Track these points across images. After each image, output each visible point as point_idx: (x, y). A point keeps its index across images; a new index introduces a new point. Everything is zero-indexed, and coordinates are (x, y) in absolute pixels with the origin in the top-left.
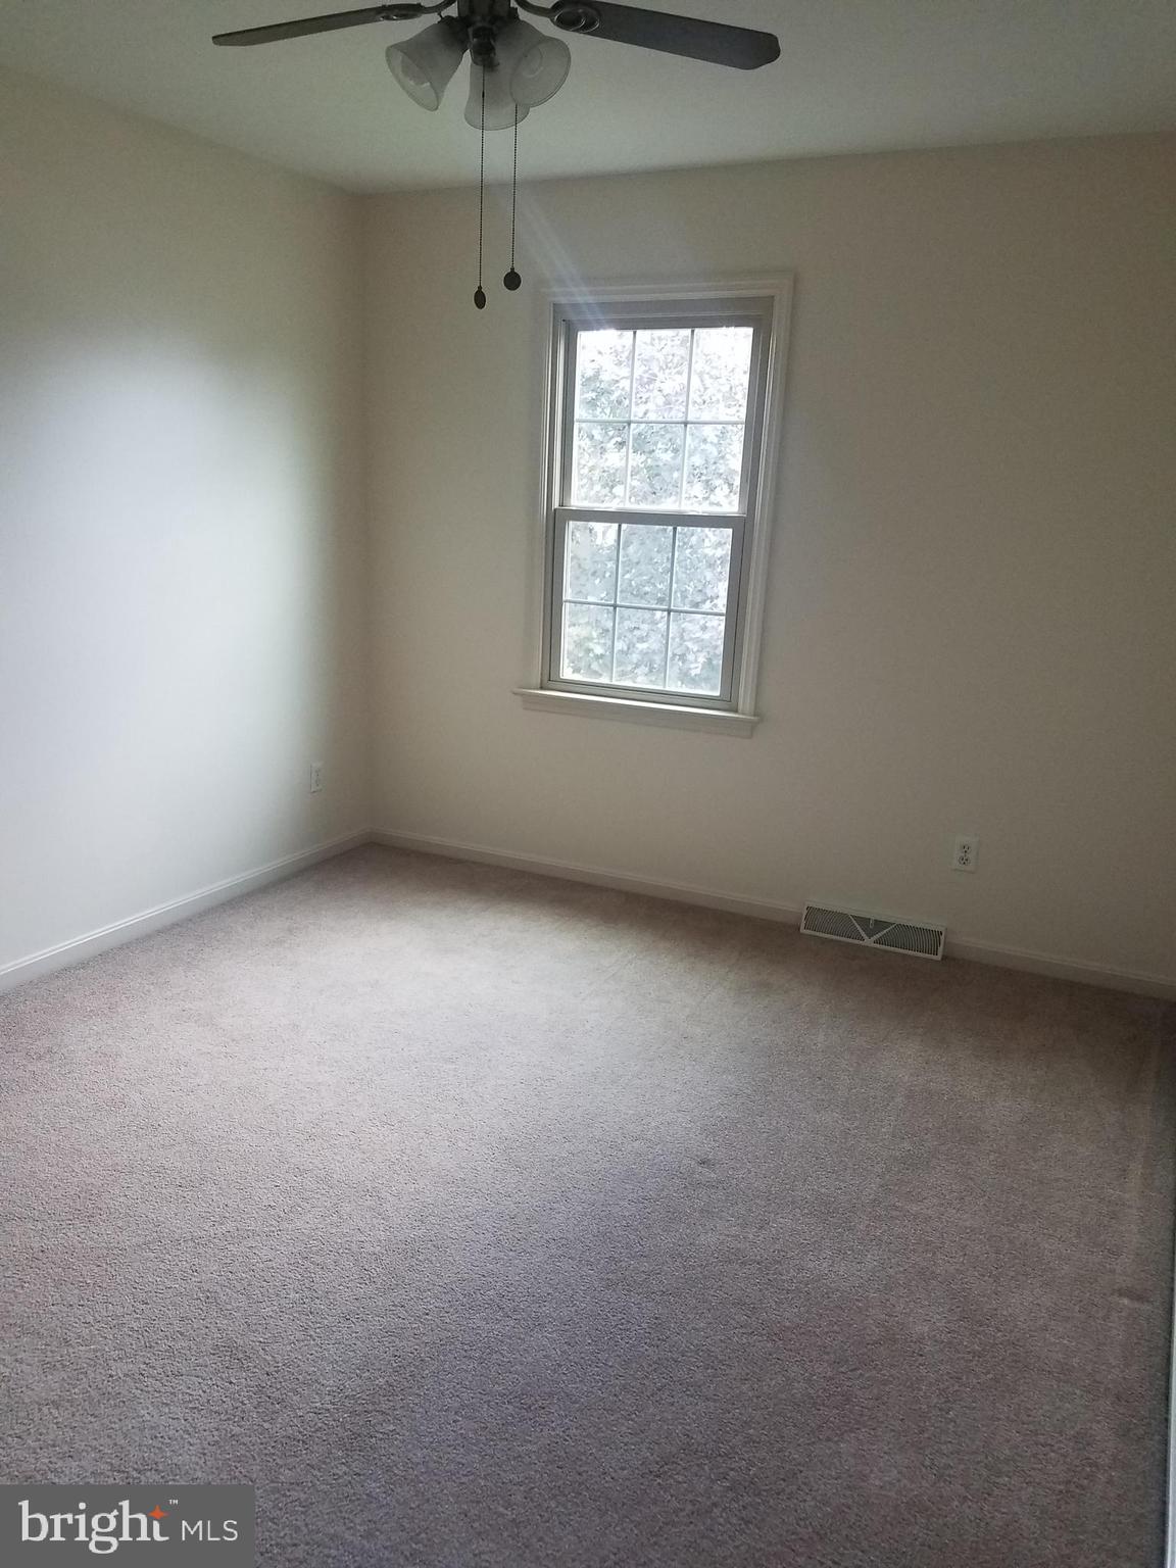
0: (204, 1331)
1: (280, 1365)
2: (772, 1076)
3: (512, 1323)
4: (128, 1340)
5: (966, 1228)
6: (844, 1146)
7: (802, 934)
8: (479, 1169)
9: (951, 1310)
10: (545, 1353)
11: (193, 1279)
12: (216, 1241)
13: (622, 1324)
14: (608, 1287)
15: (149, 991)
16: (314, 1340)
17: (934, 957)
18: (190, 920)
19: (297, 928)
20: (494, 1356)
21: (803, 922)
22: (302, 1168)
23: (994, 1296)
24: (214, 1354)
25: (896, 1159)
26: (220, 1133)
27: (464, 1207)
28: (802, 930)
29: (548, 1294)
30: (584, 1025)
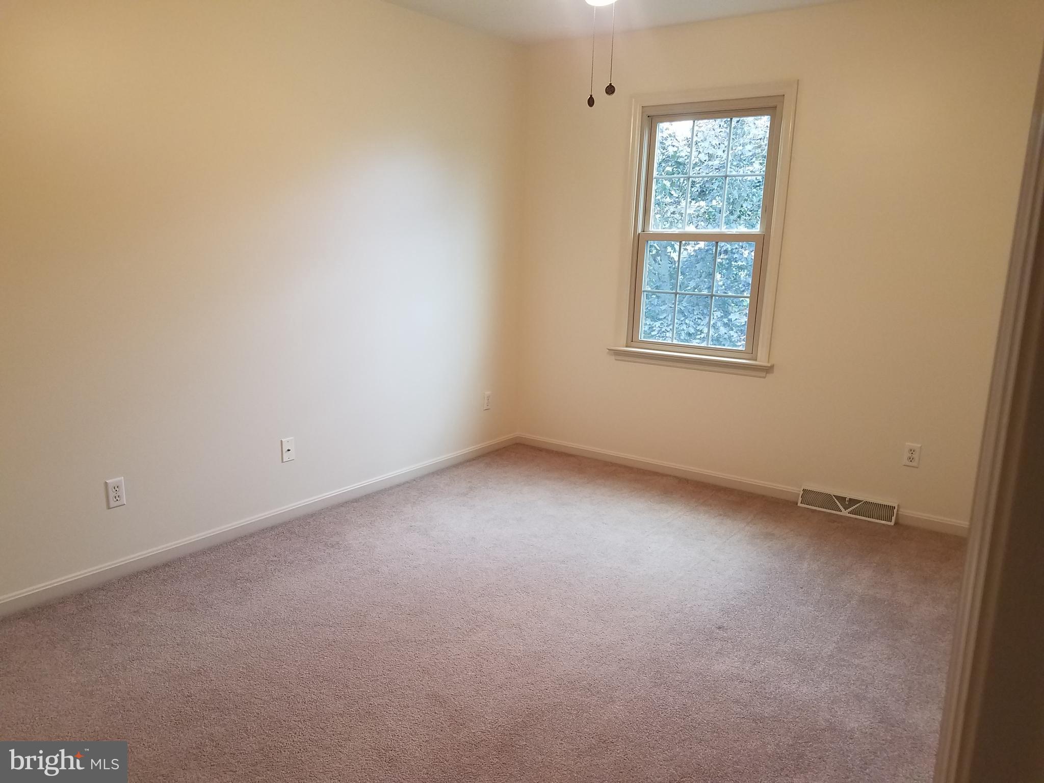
0: (421, 686)
1: (463, 707)
2: (770, 585)
3: (596, 699)
4: (380, 688)
5: (891, 675)
6: (813, 625)
7: (800, 507)
8: (579, 619)
9: (874, 717)
10: (615, 715)
11: (416, 661)
12: (429, 643)
13: (663, 706)
14: (655, 686)
15: (392, 516)
16: (482, 696)
17: (889, 523)
18: (414, 480)
19: (474, 487)
20: (585, 714)
21: (800, 499)
22: (476, 610)
23: (905, 712)
24: (426, 698)
25: (847, 634)
26: (431, 589)
27: (570, 638)
28: (799, 504)
29: (618, 686)
30: (647, 550)
